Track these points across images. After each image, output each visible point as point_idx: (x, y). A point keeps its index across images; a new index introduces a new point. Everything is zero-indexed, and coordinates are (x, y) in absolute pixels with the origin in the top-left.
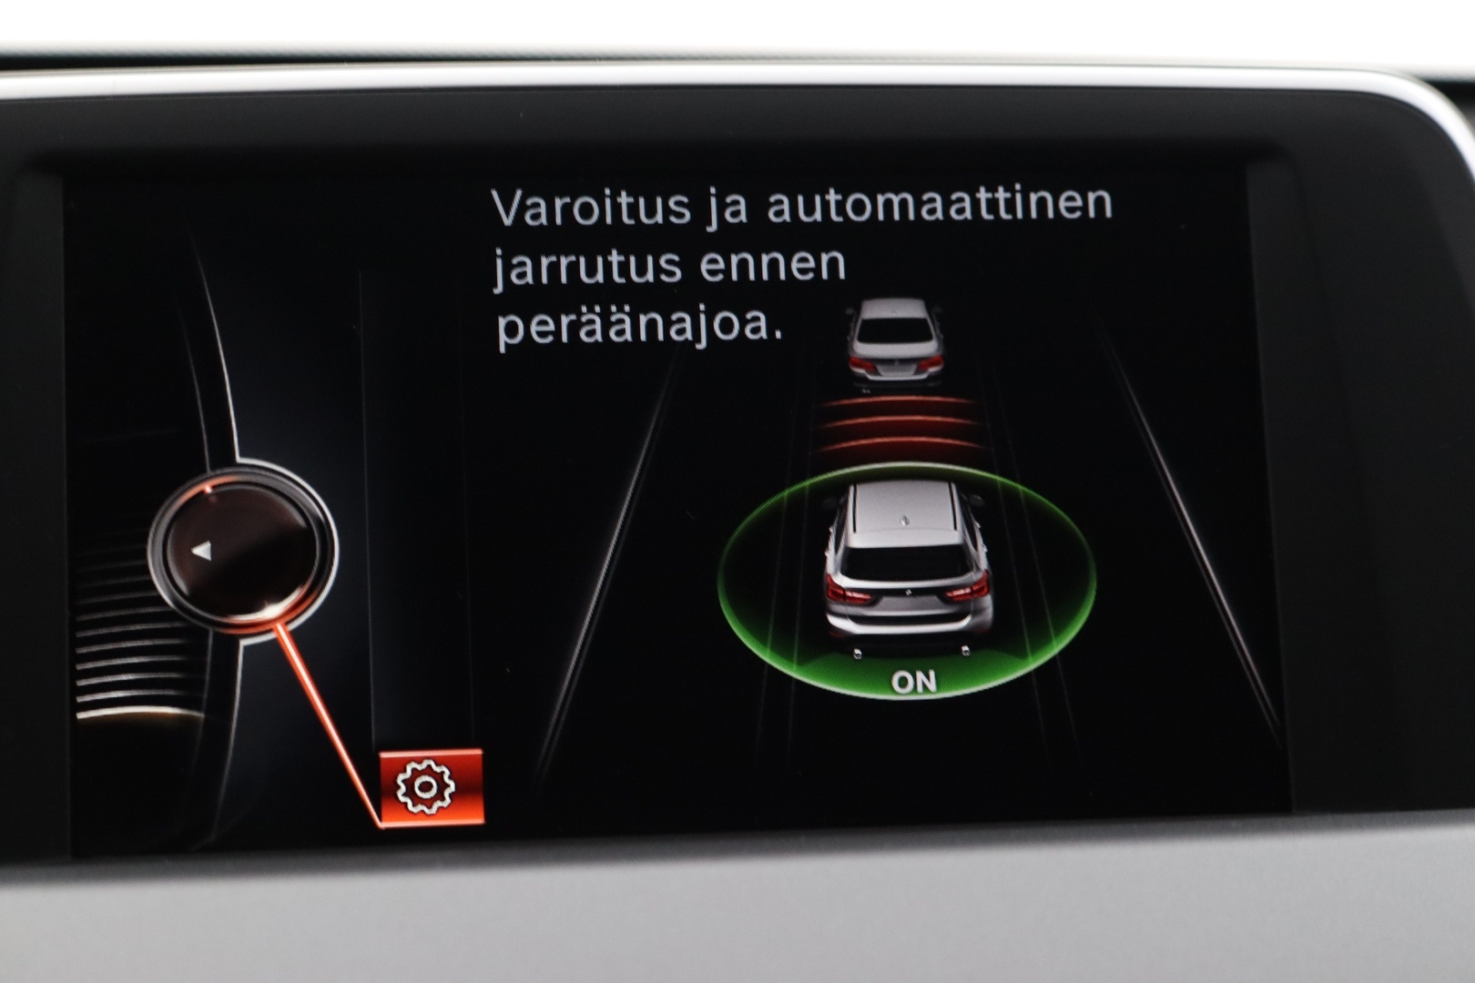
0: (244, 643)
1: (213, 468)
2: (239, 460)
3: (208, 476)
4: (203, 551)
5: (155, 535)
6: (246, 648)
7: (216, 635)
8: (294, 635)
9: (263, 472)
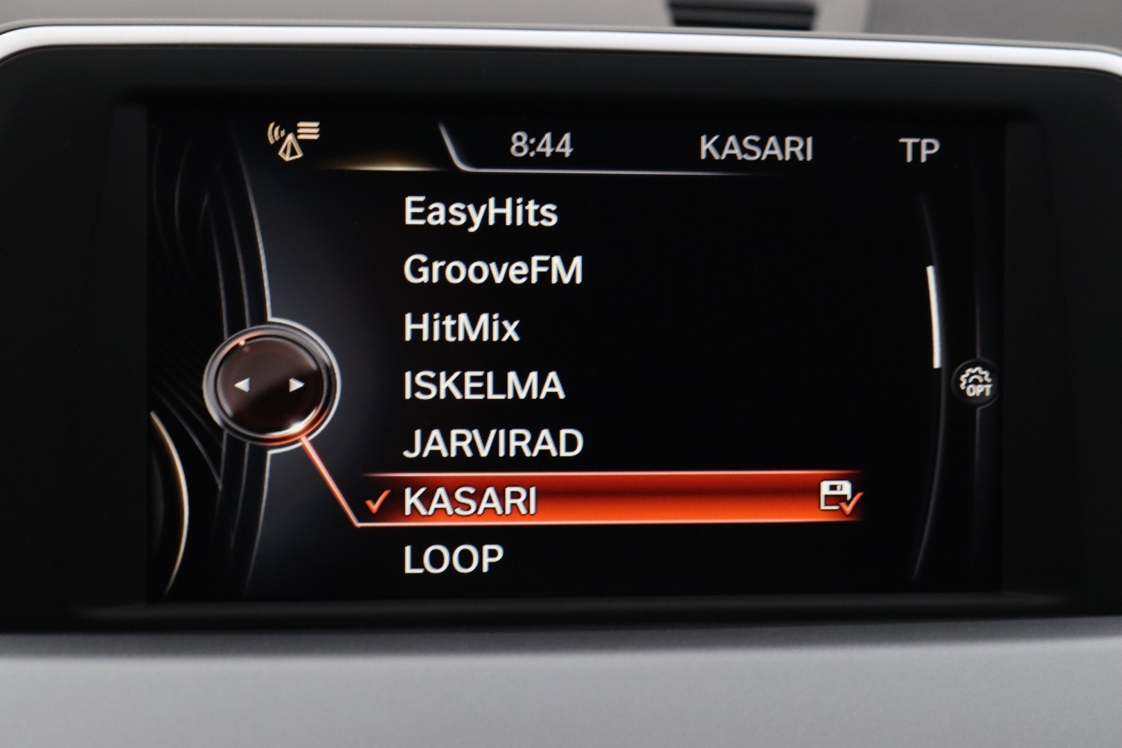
0: (270, 452)
1: (252, 325)
2: (270, 319)
3: (247, 329)
4: (243, 385)
5: (209, 370)
6: (273, 456)
7: (251, 446)
8: (313, 442)
9: (287, 329)
